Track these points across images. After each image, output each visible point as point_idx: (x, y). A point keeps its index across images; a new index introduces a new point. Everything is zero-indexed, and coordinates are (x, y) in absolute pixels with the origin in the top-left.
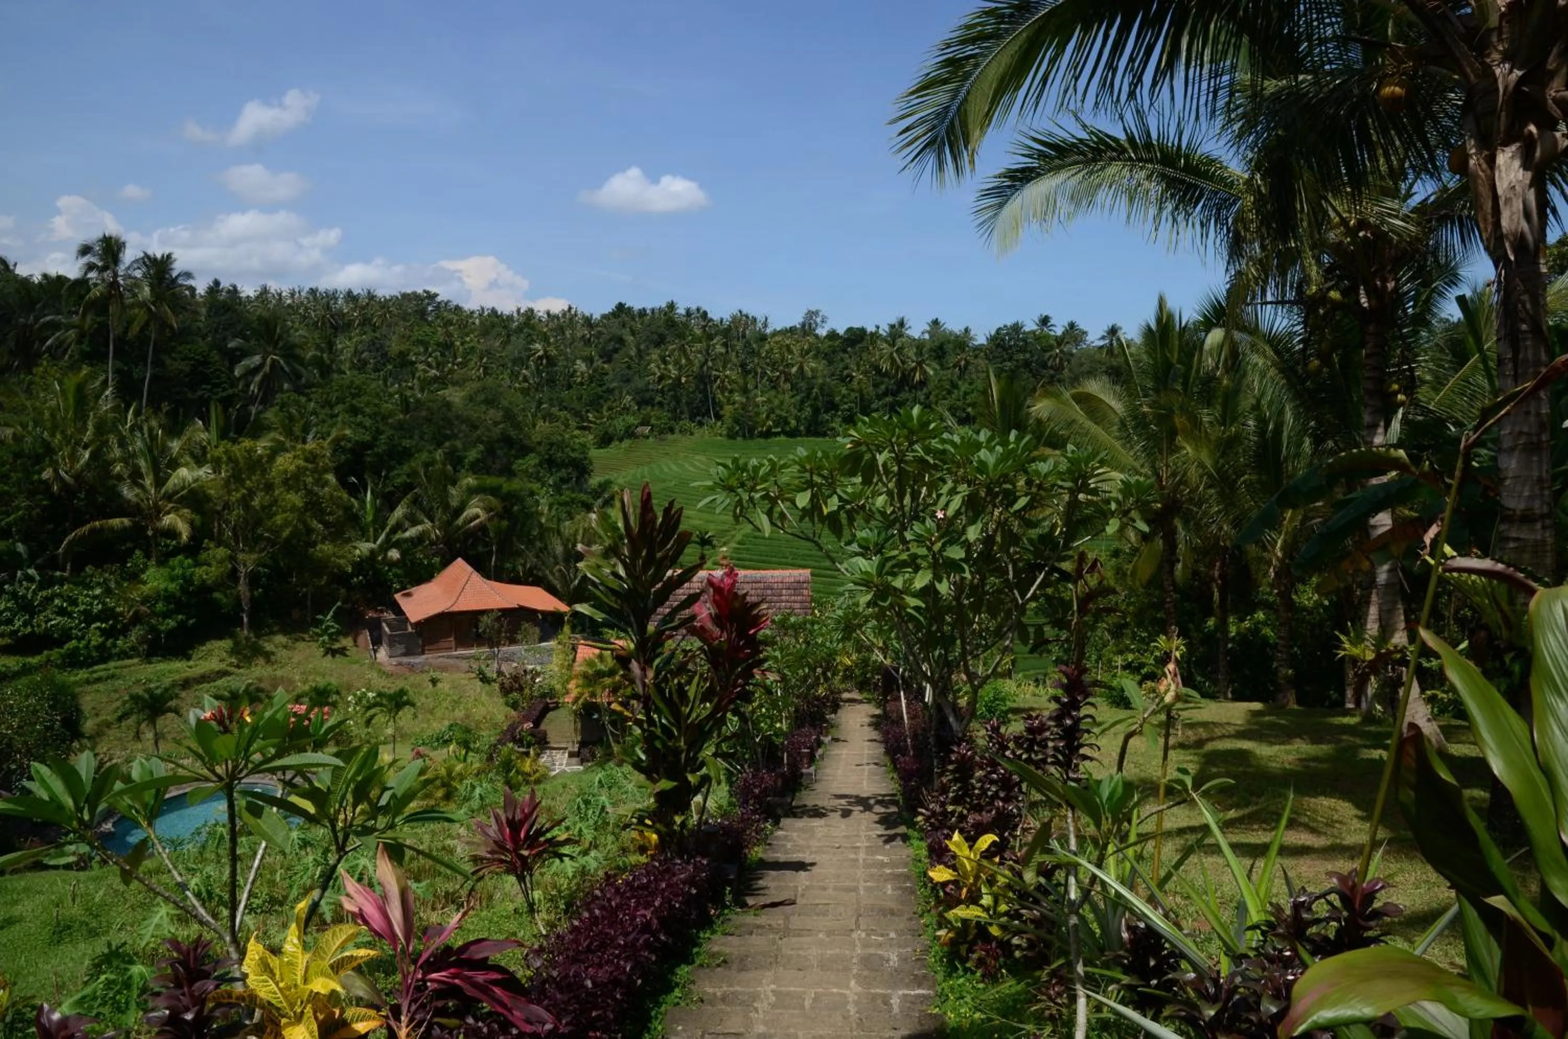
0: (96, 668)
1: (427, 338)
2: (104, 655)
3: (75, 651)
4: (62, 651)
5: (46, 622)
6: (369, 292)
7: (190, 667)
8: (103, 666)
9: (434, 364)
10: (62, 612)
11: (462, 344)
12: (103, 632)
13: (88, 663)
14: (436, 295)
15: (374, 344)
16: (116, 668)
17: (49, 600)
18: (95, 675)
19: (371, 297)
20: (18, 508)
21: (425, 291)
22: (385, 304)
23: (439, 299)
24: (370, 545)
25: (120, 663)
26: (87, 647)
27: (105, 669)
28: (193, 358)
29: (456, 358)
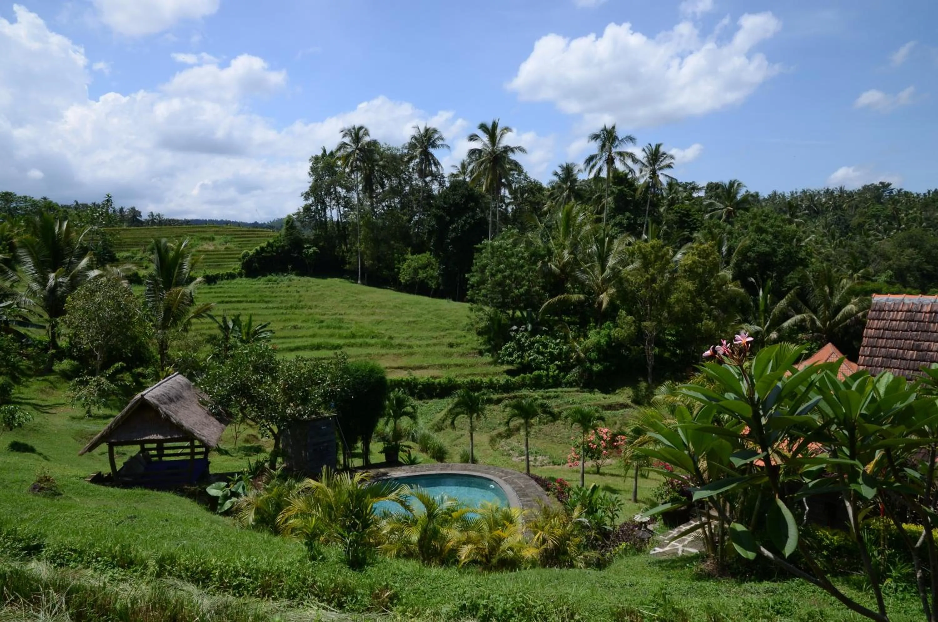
0: (550, 390)
1: (878, 213)
2: (557, 383)
3: (539, 377)
4: (532, 376)
5: (528, 357)
6: (841, 188)
7: (605, 398)
8: (554, 390)
9: (883, 230)
10: (539, 352)
11: (906, 215)
12: (558, 367)
13: (547, 386)
14: (889, 185)
15: (840, 220)
16: (562, 392)
17: (533, 343)
18: (547, 394)
19: (842, 191)
20: (524, 285)
21: (881, 183)
22: (851, 195)
23: (892, 187)
24: (758, 328)
25: (565, 389)
26: (547, 375)
27: (555, 392)
28: (679, 212)
29: (900, 225)
